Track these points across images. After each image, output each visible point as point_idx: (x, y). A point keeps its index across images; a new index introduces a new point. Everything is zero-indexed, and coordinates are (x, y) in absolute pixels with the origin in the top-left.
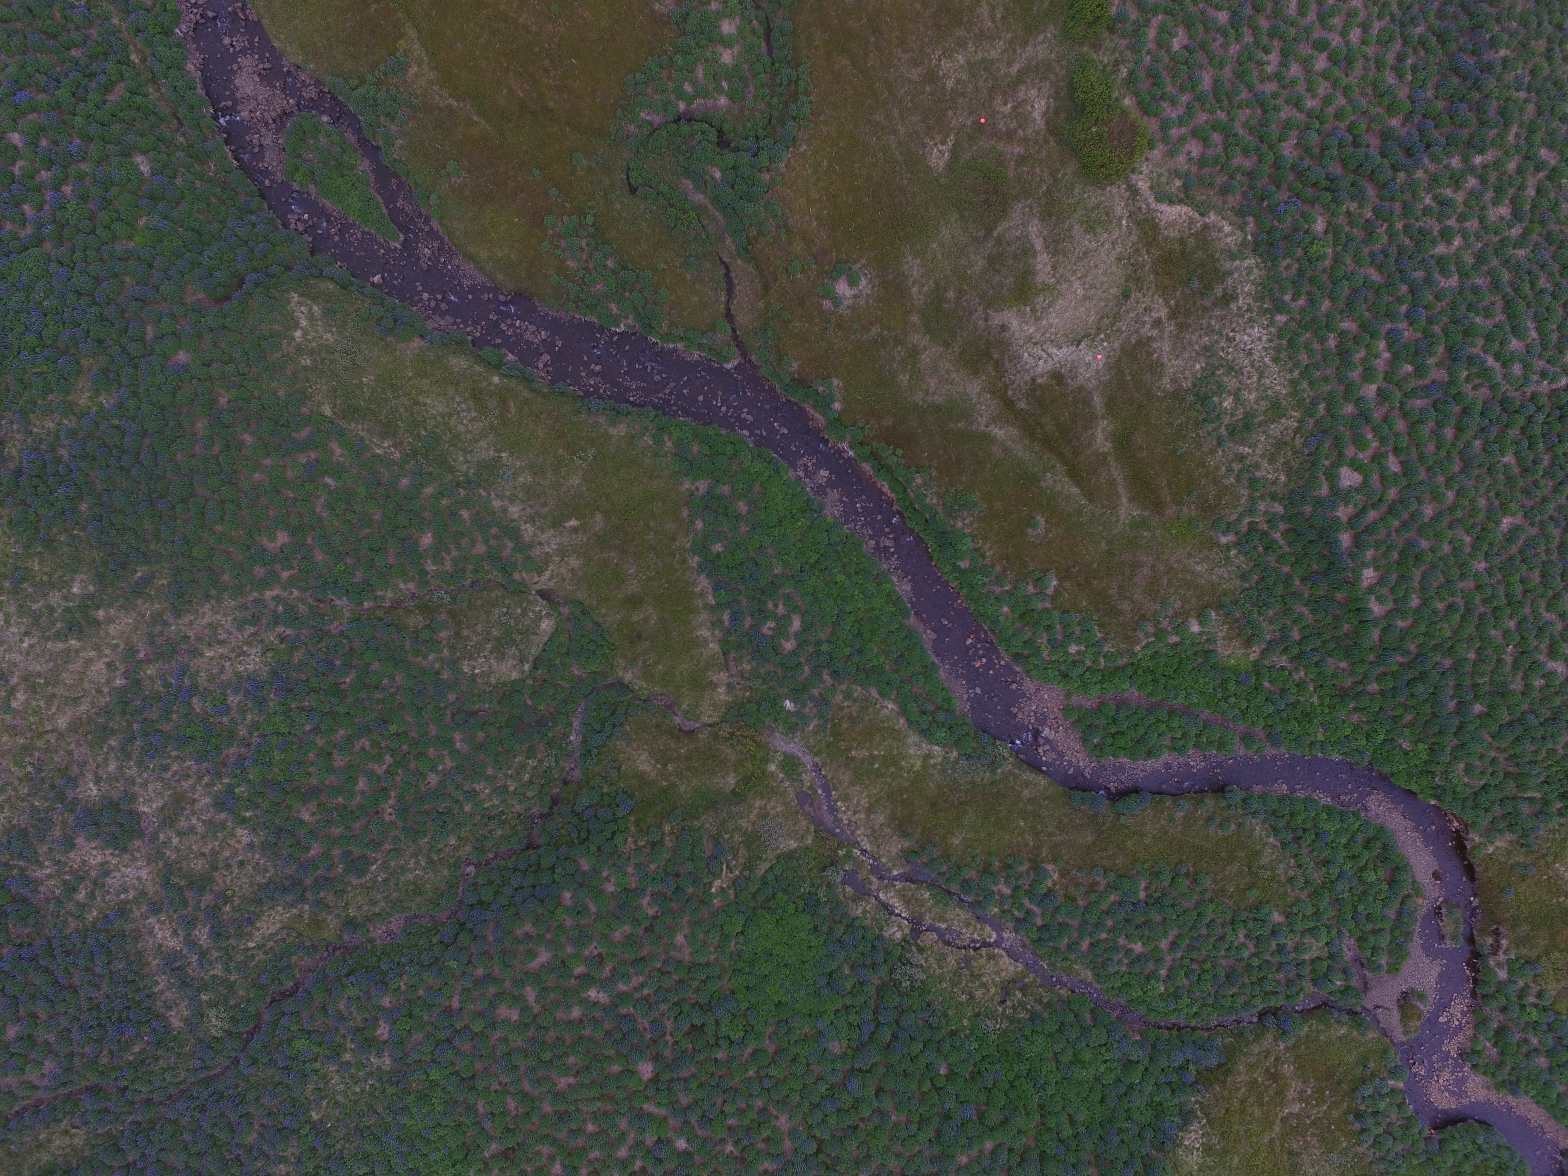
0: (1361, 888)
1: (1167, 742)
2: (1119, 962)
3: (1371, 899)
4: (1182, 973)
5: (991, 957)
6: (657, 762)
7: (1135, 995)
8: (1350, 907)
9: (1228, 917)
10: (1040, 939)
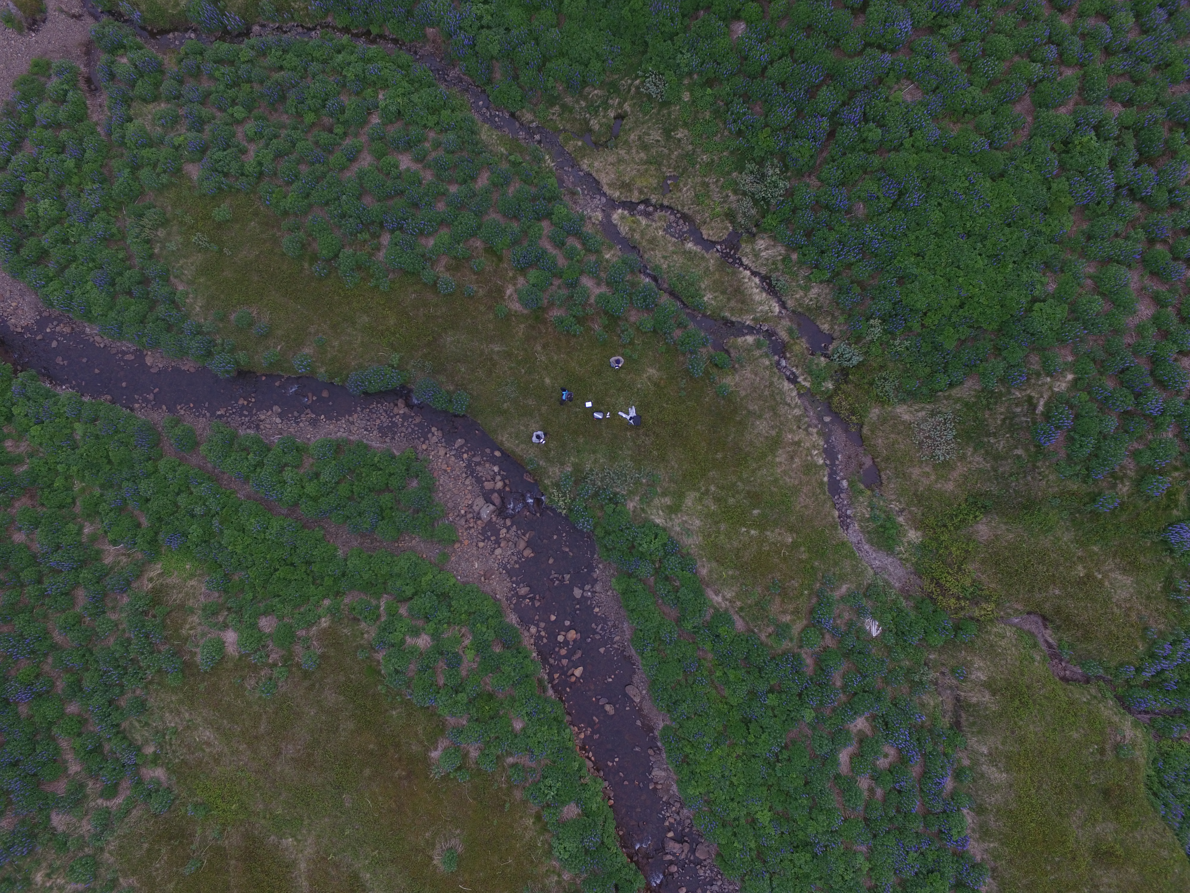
0: (64, 193)
1: (308, 462)
2: (437, 145)
3: (51, 176)
4: (348, 114)
5: (626, 186)
6: (1101, 583)
7: (425, 92)
8: (86, 168)
9: (264, 185)
10: (550, 200)
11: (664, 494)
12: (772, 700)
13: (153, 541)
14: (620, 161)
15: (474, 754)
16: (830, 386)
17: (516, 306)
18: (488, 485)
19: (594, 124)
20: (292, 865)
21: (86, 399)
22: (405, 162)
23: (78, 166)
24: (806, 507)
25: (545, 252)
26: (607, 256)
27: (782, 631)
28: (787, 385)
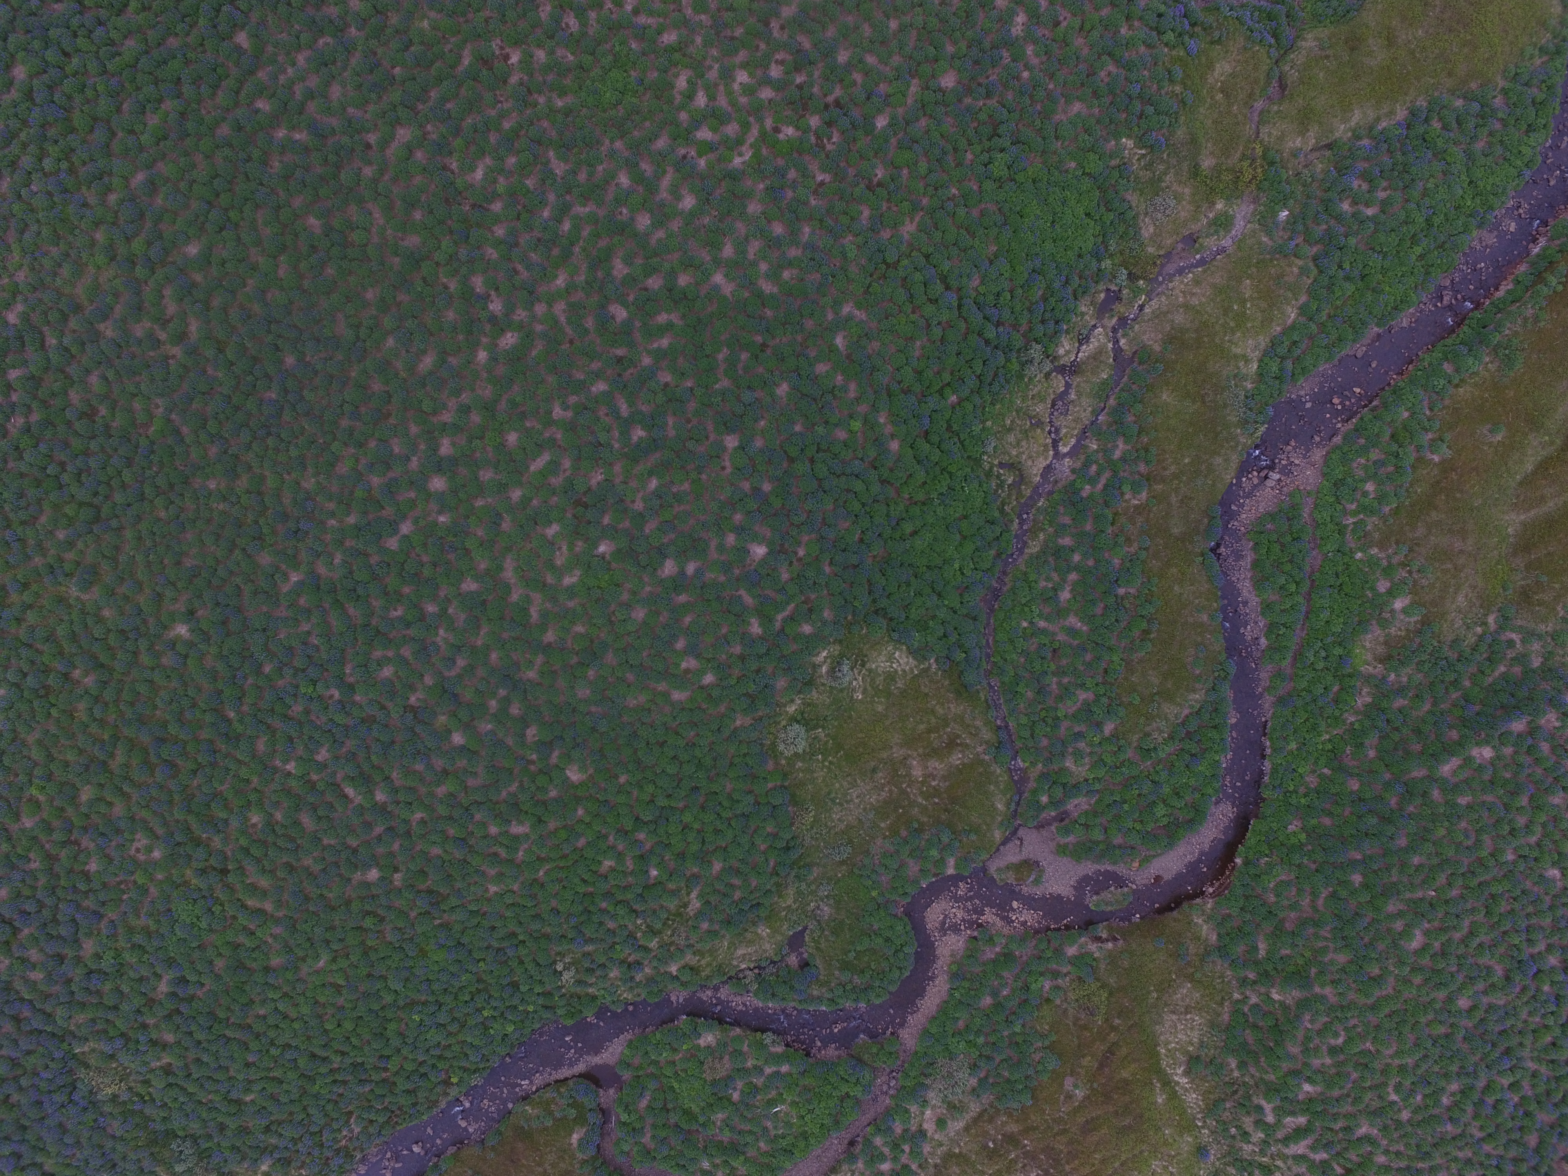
1: (1273, 597)
5: (1044, 449)
6: (1223, 82)
11: (1238, 368)
12: (1347, 266)
13: (1350, 676)
14: (1030, 457)
15: (1430, 436)
16: (1142, 282)
17: (1144, 495)
18: (1256, 481)
19: (1010, 481)
20: (1524, 524)
21: (1268, 751)
22: (1065, 595)
23: (1125, 802)
24: (1222, 277)
25: (1106, 486)
26: (1095, 447)
27: (1303, 271)
28: (1147, 310)
